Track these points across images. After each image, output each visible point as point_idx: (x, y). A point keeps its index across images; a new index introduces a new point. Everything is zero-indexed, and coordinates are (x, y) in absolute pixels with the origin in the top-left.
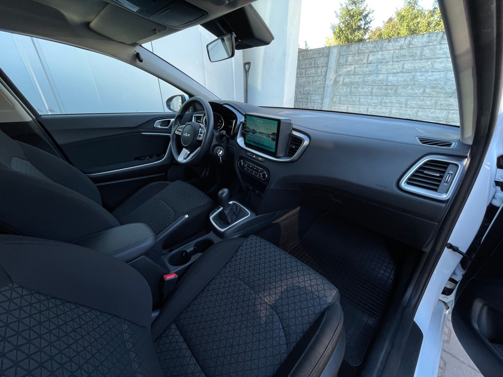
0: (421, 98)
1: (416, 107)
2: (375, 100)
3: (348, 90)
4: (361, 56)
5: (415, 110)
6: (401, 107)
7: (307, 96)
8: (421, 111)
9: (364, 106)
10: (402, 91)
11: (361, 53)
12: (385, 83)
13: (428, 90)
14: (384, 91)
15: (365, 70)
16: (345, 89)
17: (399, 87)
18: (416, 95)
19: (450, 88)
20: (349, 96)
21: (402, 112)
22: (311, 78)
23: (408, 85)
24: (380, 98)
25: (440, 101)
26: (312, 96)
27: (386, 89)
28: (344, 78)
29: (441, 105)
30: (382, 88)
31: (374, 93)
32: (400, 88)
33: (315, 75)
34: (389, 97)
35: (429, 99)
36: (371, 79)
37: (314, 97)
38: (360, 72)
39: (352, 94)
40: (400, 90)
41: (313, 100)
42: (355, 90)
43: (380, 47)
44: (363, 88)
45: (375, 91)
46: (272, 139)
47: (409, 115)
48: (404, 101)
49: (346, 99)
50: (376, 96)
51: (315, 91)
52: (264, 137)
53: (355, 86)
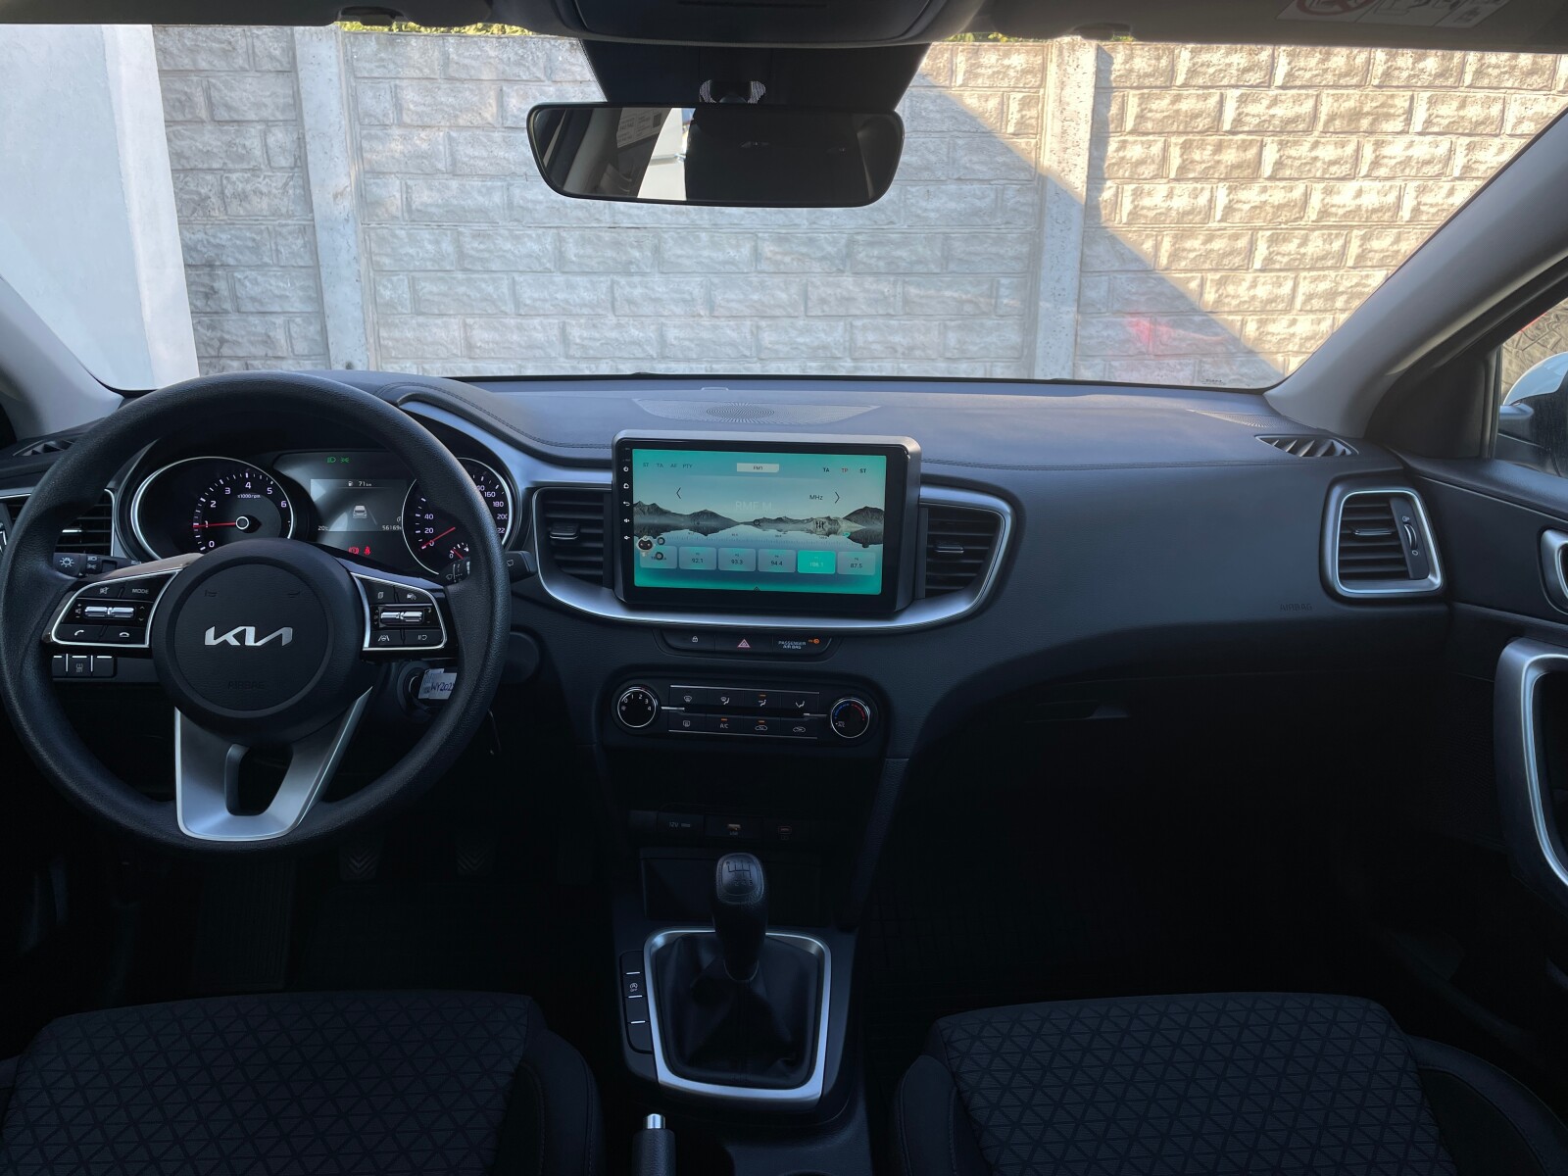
0: (755, 280)
1: (747, 312)
2: (586, 289)
3: (447, 247)
4: (467, 93)
5: (748, 323)
6: (694, 316)
7: (206, 280)
8: (768, 326)
9: (546, 321)
10: (679, 252)
11: (462, 81)
13: (768, 249)
14: (609, 253)
15: (501, 154)
16: (430, 242)
17: (666, 236)
18: (734, 268)
19: (831, 239)
20: (460, 276)
21: (705, 335)
22: (209, 177)
24: (604, 282)
25: (817, 287)
26: (238, 275)
27: (617, 244)
28: (408, 187)
29: (823, 301)
30: (599, 238)
31: (573, 262)
32: (671, 243)
33: (230, 165)
34: (636, 279)
35: (778, 280)
36: (541, 197)
37: (255, 282)
38: (482, 164)
39: (470, 267)
40: (672, 250)
41: (253, 299)
42: (482, 247)
43: (542, 65)
44: (517, 238)
45: (572, 251)
46: (854, 537)
47: (733, 344)
48: (698, 292)
49: (444, 288)
50: (584, 273)
51: (256, 249)
52: (795, 535)
53: (476, 227)
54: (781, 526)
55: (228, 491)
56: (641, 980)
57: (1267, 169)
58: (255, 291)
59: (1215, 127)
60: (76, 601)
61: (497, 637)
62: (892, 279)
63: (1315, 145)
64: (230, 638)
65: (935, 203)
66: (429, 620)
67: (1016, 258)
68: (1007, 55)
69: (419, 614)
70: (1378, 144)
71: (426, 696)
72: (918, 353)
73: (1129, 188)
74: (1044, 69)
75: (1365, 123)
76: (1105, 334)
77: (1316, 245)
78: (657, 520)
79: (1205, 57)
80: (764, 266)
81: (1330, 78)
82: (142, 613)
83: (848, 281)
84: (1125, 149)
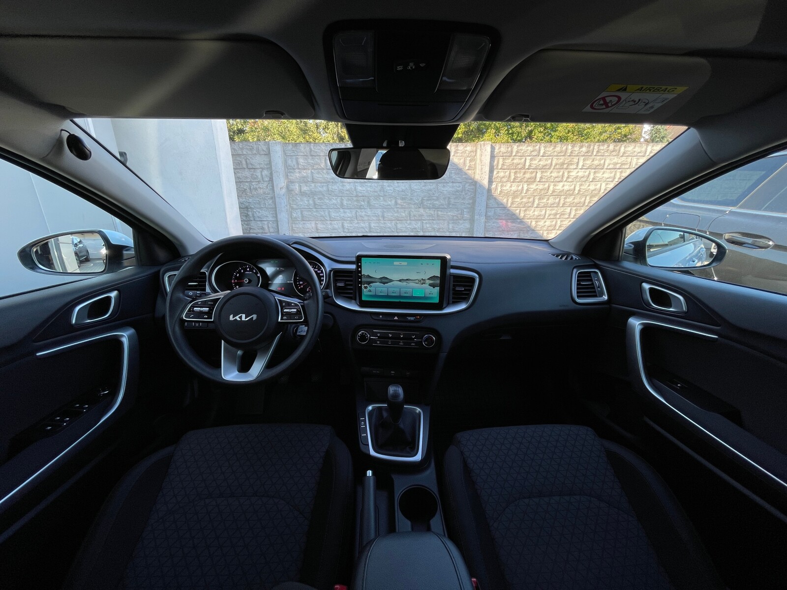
0: (396, 210)
1: (394, 219)
2: (349, 213)
3: (311, 202)
4: (316, 160)
5: (394, 222)
6: (379, 220)
7: (246, 212)
8: (399, 223)
9: (338, 222)
10: (375, 203)
11: (315, 156)
12: (355, 193)
13: (399, 201)
14: (355, 203)
15: (326, 176)
16: (306, 201)
18: (390, 207)
20: (315, 210)
21: (382, 225)
22: (247, 184)
23: (380, 196)
24: (354, 211)
25: (413, 212)
26: (254, 210)
27: (357, 201)
28: (300, 186)
29: (415, 216)
30: (352, 199)
31: (345, 206)
32: (372, 200)
33: (252, 181)
34: (363, 210)
35: (402, 210)
37: (259, 212)
38: (320, 179)
39: (317, 207)
40: (373, 202)
41: (259, 217)
42: (320, 202)
44: (330, 199)
45: (345, 202)
46: (430, 285)
47: (389, 228)
48: (380, 214)
49: (310, 213)
50: (348, 209)
51: (259, 203)
52: (412, 284)
53: (319, 196)
54: (408, 281)
55: (242, 271)
56: (365, 421)
57: (538, 179)
58: (259, 215)
59: (524, 167)
60: (191, 306)
61: (319, 317)
62: (434, 209)
63: (551, 172)
64: (237, 318)
65: (446, 189)
66: (298, 312)
67: (468, 204)
68: (466, 147)
69: (295, 310)
70: (569, 172)
71: (299, 334)
72: (441, 230)
73: (500, 184)
74: (476, 151)
75: (565, 166)
76: (493, 225)
77: (551, 201)
78: (369, 280)
79: (521, 148)
80: (398, 206)
81: (555, 153)
82: (211, 310)
83: (422, 211)
84: (499, 174)
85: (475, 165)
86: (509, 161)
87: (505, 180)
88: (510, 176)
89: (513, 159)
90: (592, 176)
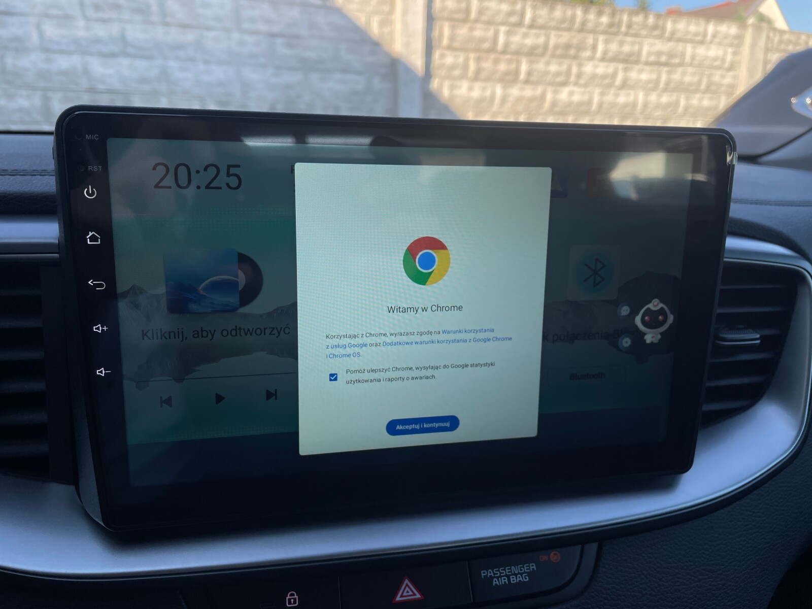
63: (548, 63)
73: (447, 84)
75: (572, 52)
84: (445, 59)
85: (392, 33)
86: (463, 31)
87: (457, 72)
88: (466, 66)
89: (472, 29)
90: (620, 76)
